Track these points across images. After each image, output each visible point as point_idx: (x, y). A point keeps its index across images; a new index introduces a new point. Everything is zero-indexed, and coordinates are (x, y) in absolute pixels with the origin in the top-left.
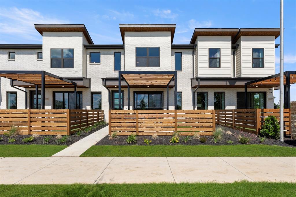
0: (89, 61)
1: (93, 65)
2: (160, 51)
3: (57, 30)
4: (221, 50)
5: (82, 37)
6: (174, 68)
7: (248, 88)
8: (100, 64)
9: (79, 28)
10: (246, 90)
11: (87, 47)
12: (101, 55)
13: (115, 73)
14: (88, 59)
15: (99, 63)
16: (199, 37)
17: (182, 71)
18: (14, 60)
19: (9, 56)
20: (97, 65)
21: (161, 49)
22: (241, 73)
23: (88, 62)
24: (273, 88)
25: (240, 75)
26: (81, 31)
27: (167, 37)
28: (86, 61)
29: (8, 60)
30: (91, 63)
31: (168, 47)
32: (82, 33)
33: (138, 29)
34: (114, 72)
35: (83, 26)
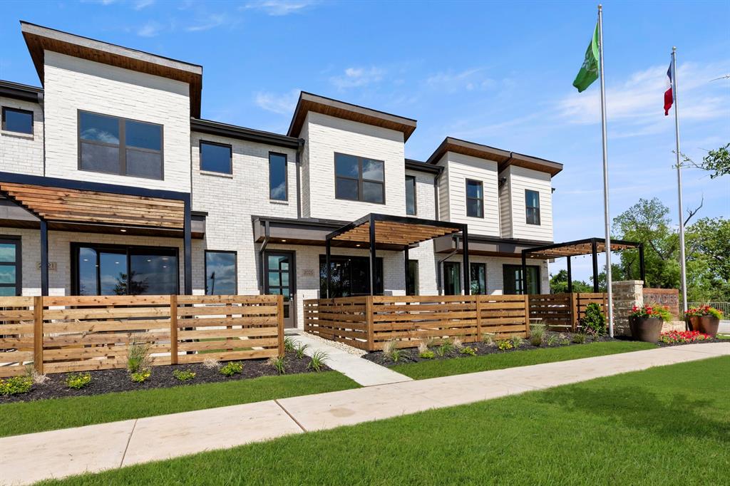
0: (198, 164)
1: (211, 178)
2: (385, 170)
3: (108, 58)
4: (484, 185)
5: (187, 98)
7: (527, 259)
8: (232, 178)
10: (524, 261)
12: (233, 154)
13: (273, 206)
14: (197, 159)
15: (229, 175)
16: (449, 154)
20: (221, 179)
21: (386, 167)
22: (511, 231)
23: (197, 167)
24: (548, 260)
25: (509, 233)
26: (187, 82)
30: (203, 172)
32: (186, 87)
34: (271, 203)
35: (198, 71)
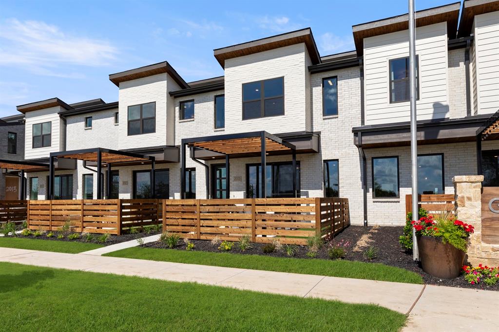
0: (178, 117)
1: (184, 124)
2: (285, 84)
4: (421, 58)
5: (166, 81)
6: (322, 112)
8: (194, 121)
9: (161, 68)
11: (176, 95)
12: (195, 105)
13: (217, 133)
14: (177, 114)
15: (192, 119)
16: (366, 41)
17: (339, 116)
18: (91, 129)
19: (86, 123)
20: (189, 123)
21: (285, 81)
22: (477, 106)
23: (177, 119)
25: (476, 109)
26: (165, 72)
27: (298, 55)
28: (175, 117)
29: (85, 130)
30: (181, 121)
31: (300, 73)
32: (165, 75)
33: (244, 52)
34: (215, 131)
35: (165, 65)
